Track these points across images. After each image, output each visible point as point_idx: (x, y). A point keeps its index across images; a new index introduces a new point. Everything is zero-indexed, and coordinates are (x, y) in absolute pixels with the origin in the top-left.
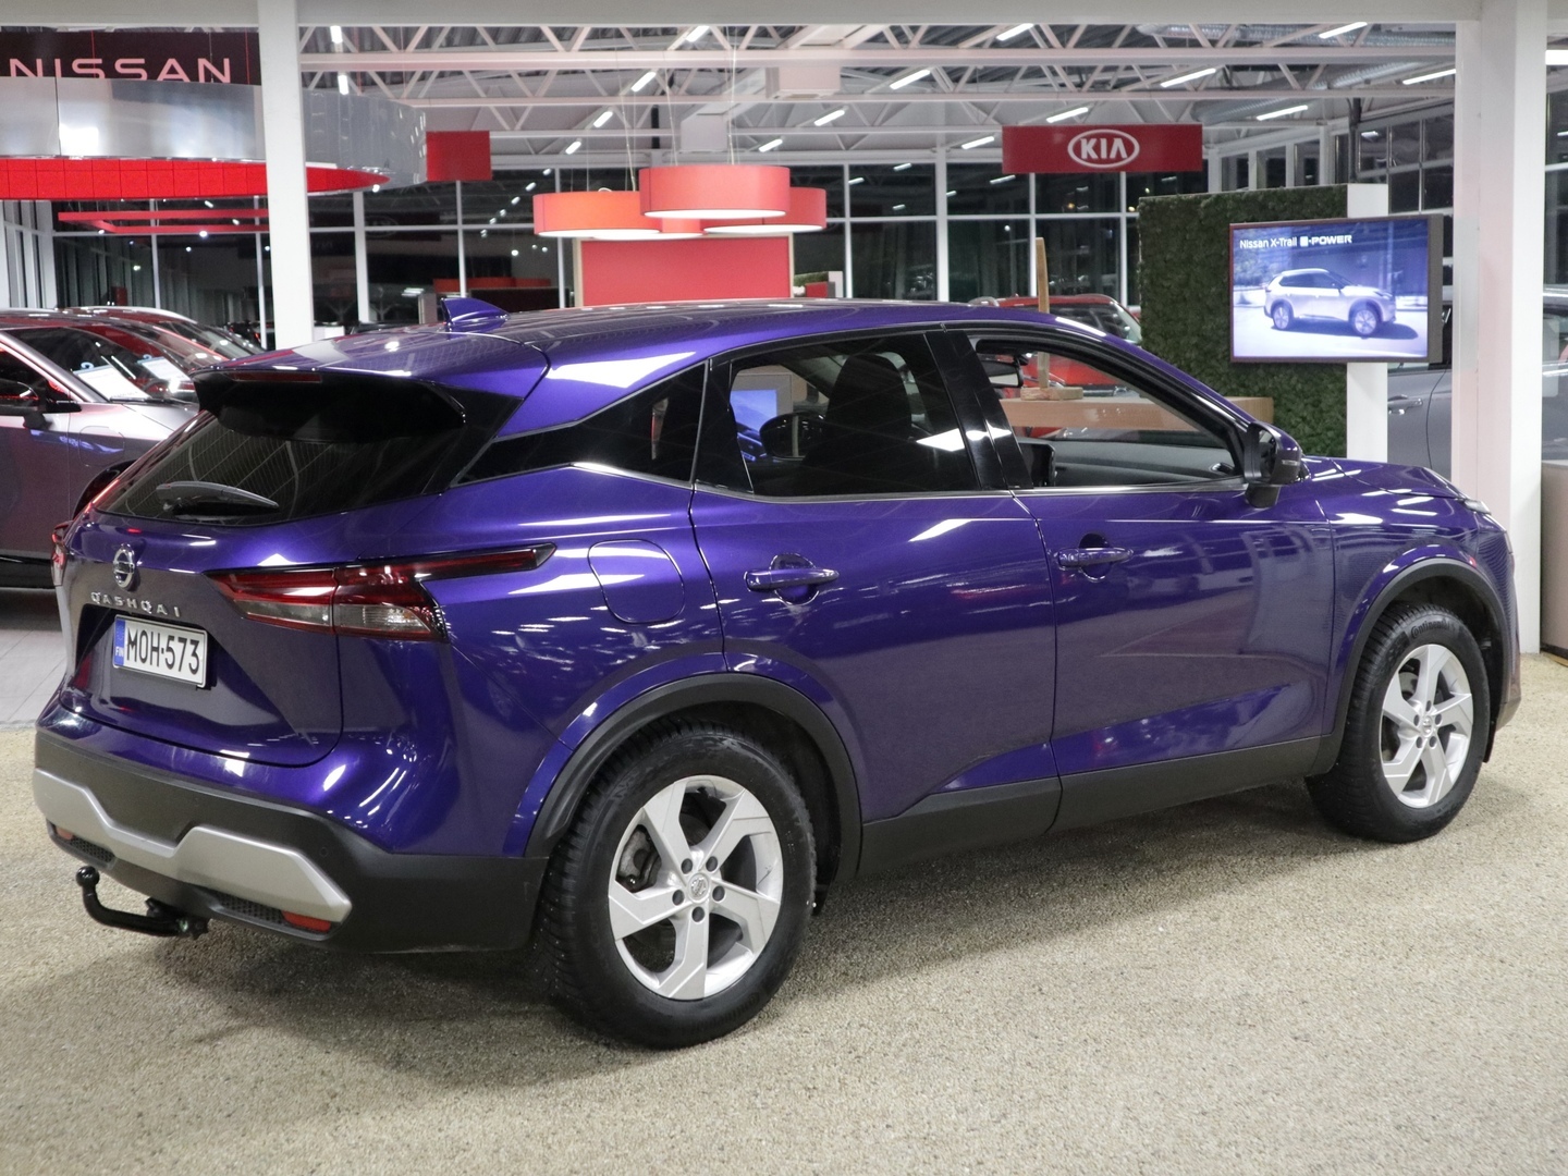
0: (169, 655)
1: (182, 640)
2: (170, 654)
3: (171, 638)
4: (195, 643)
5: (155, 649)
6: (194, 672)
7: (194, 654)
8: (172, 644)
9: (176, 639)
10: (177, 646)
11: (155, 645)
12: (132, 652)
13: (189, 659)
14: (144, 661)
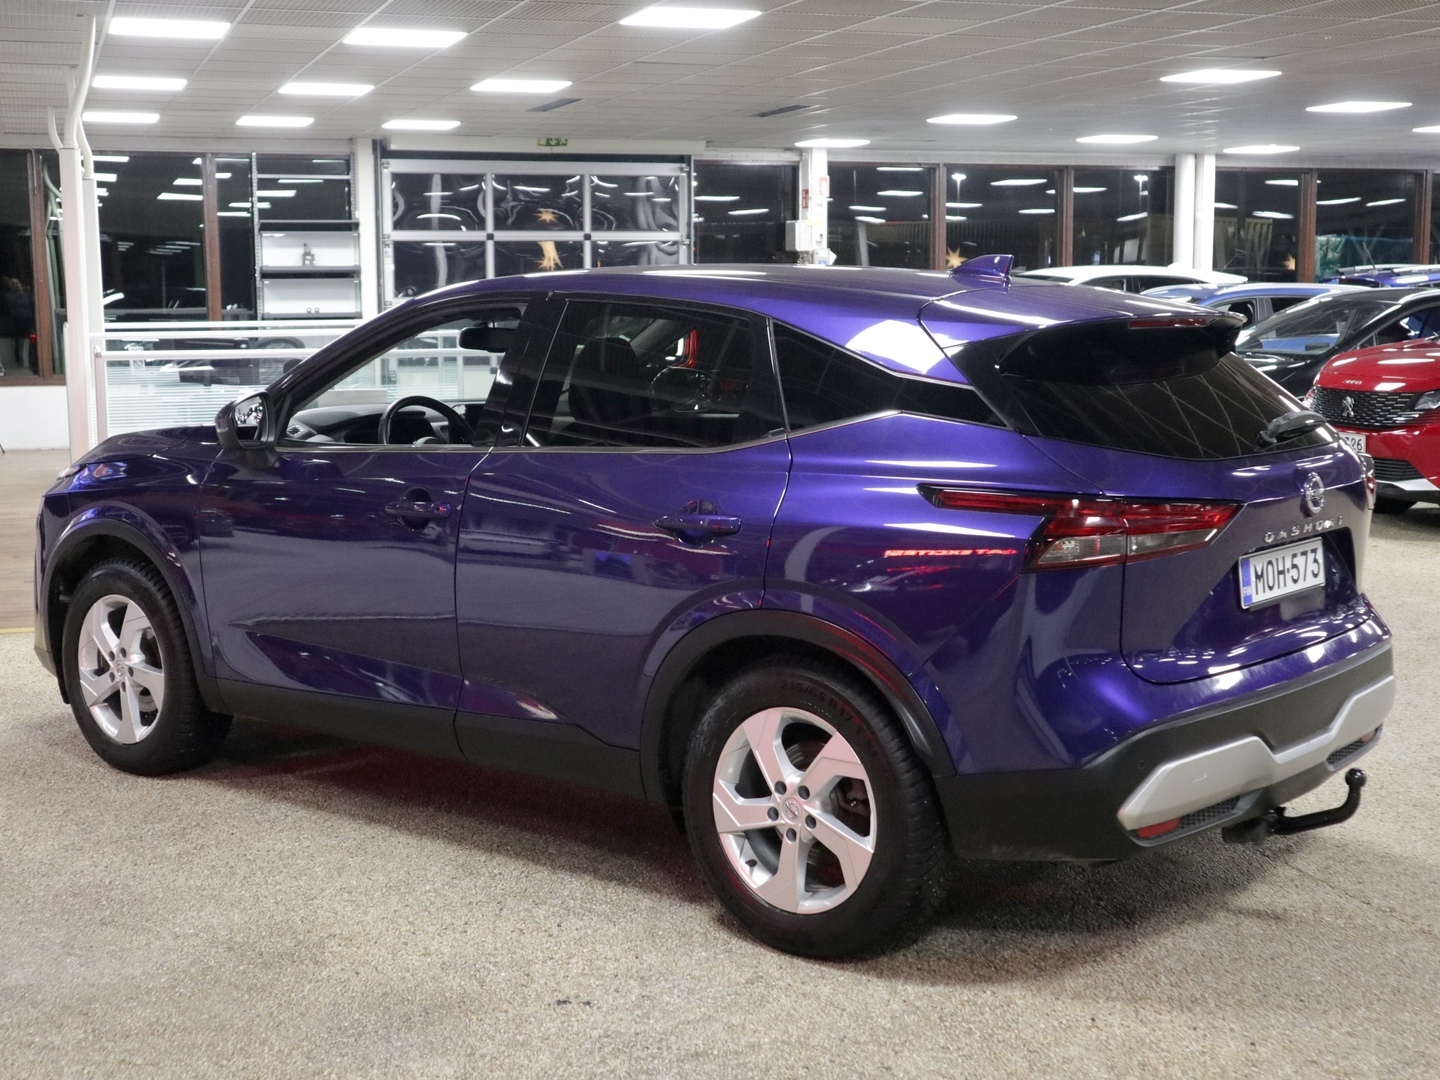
0: (1294, 572)
1: (1304, 553)
2: (1295, 570)
3: (1294, 556)
4: (1314, 551)
5: (1281, 573)
6: (1315, 575)
7: (1316, 561)
8: (1296, 561)
9: (1299, 555)
10: (1300, 561)
11: (1281, 568)
12: (1260, 586)
13: (1312, 567)
14: (1271, 588)
